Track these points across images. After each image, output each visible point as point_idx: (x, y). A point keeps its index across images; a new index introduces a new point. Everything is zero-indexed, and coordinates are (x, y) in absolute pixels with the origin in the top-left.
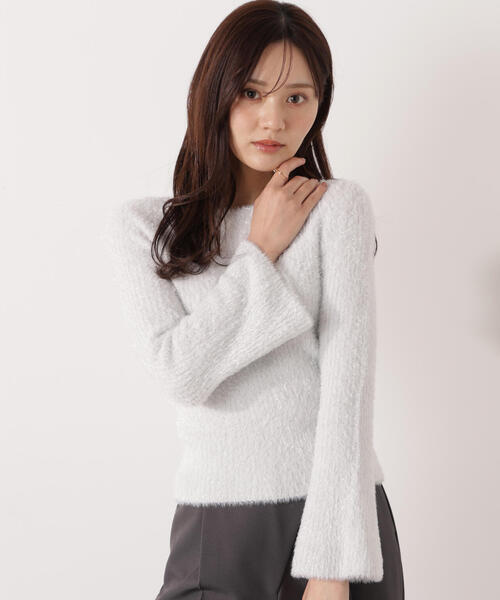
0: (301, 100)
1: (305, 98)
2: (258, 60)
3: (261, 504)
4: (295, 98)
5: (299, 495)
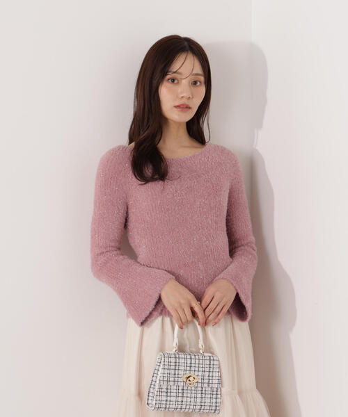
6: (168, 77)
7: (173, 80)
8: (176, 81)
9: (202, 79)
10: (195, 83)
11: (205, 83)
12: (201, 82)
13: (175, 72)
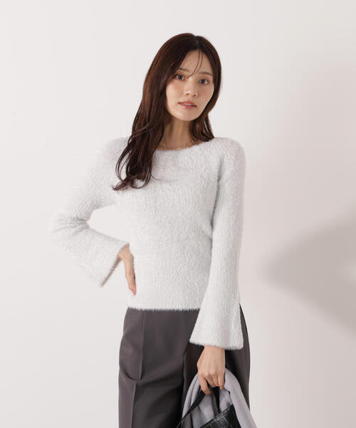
0: (206, 82)
1: (208, 82)
2: (184, 58)
3: (174, 310)
4: (203, 81)
5: (195, 307)
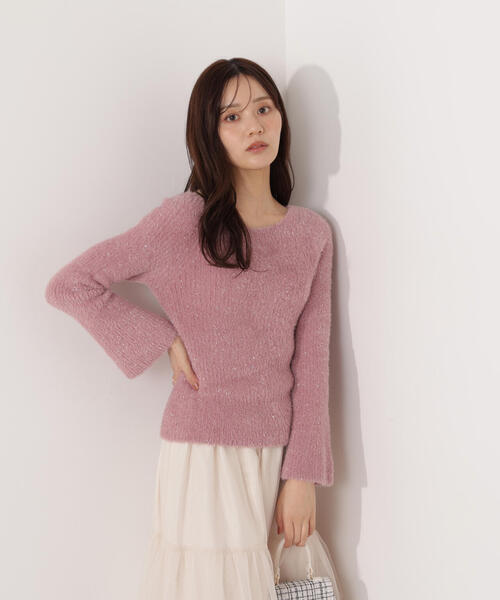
6: (224, 116)
7: (232, 117)
8: (237, 117)
9: (269, 102)
10: (262, 110)
11: (277, 107)
12: (269, 108)
13: (230, 106)
